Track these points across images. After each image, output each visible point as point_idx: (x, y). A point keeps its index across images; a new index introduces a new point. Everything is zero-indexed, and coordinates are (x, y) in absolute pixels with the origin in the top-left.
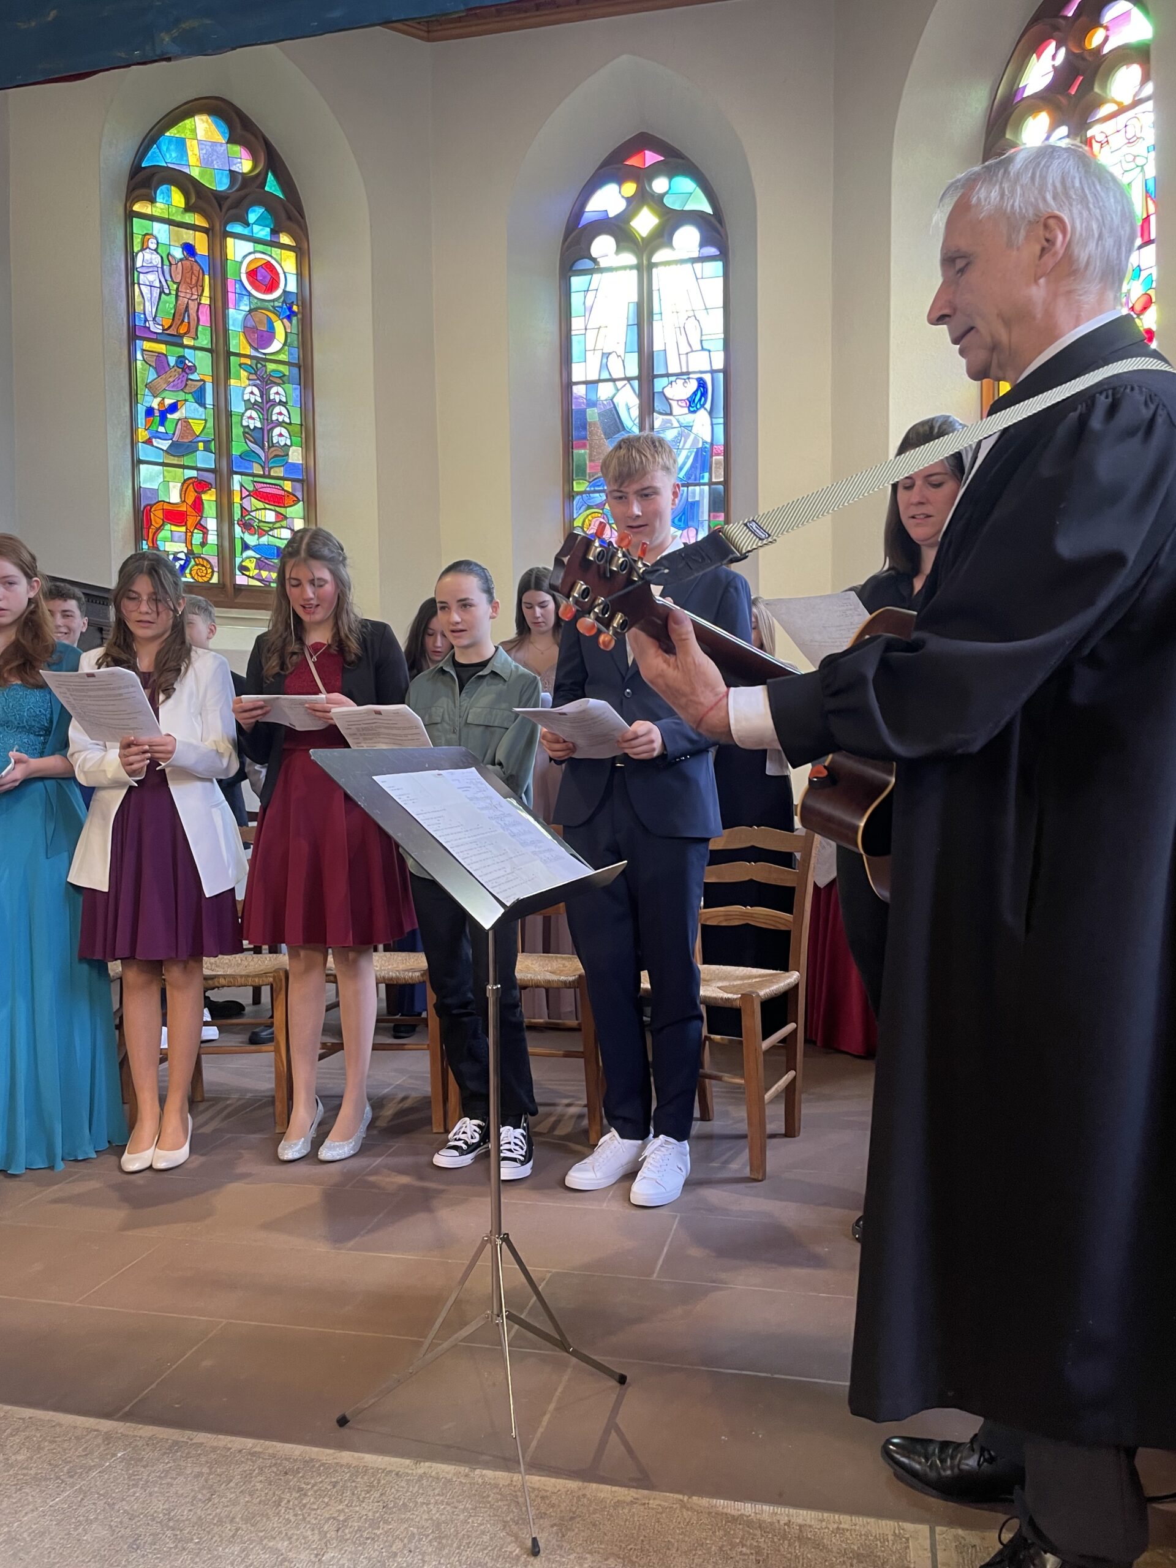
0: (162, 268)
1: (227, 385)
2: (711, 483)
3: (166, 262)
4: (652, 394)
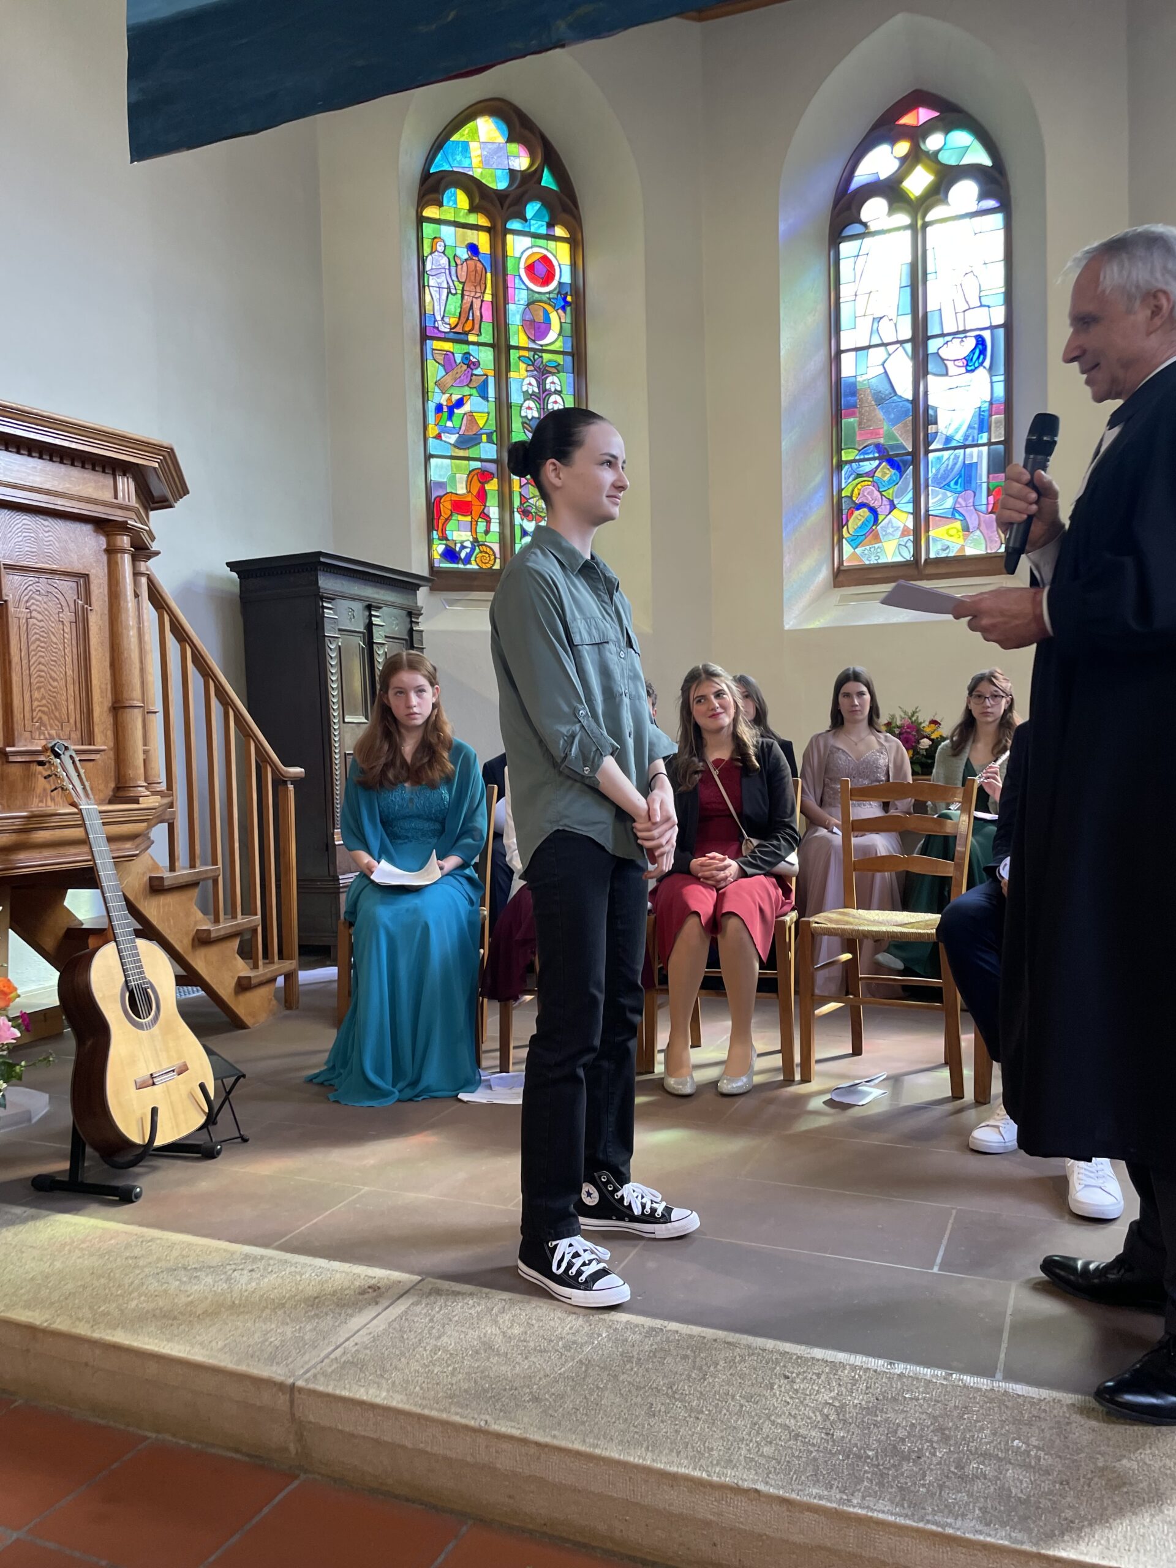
0: (449, 269)
1: (507, 378)
2: (990, 443)
3: (453, 264)
4: (926, 355)
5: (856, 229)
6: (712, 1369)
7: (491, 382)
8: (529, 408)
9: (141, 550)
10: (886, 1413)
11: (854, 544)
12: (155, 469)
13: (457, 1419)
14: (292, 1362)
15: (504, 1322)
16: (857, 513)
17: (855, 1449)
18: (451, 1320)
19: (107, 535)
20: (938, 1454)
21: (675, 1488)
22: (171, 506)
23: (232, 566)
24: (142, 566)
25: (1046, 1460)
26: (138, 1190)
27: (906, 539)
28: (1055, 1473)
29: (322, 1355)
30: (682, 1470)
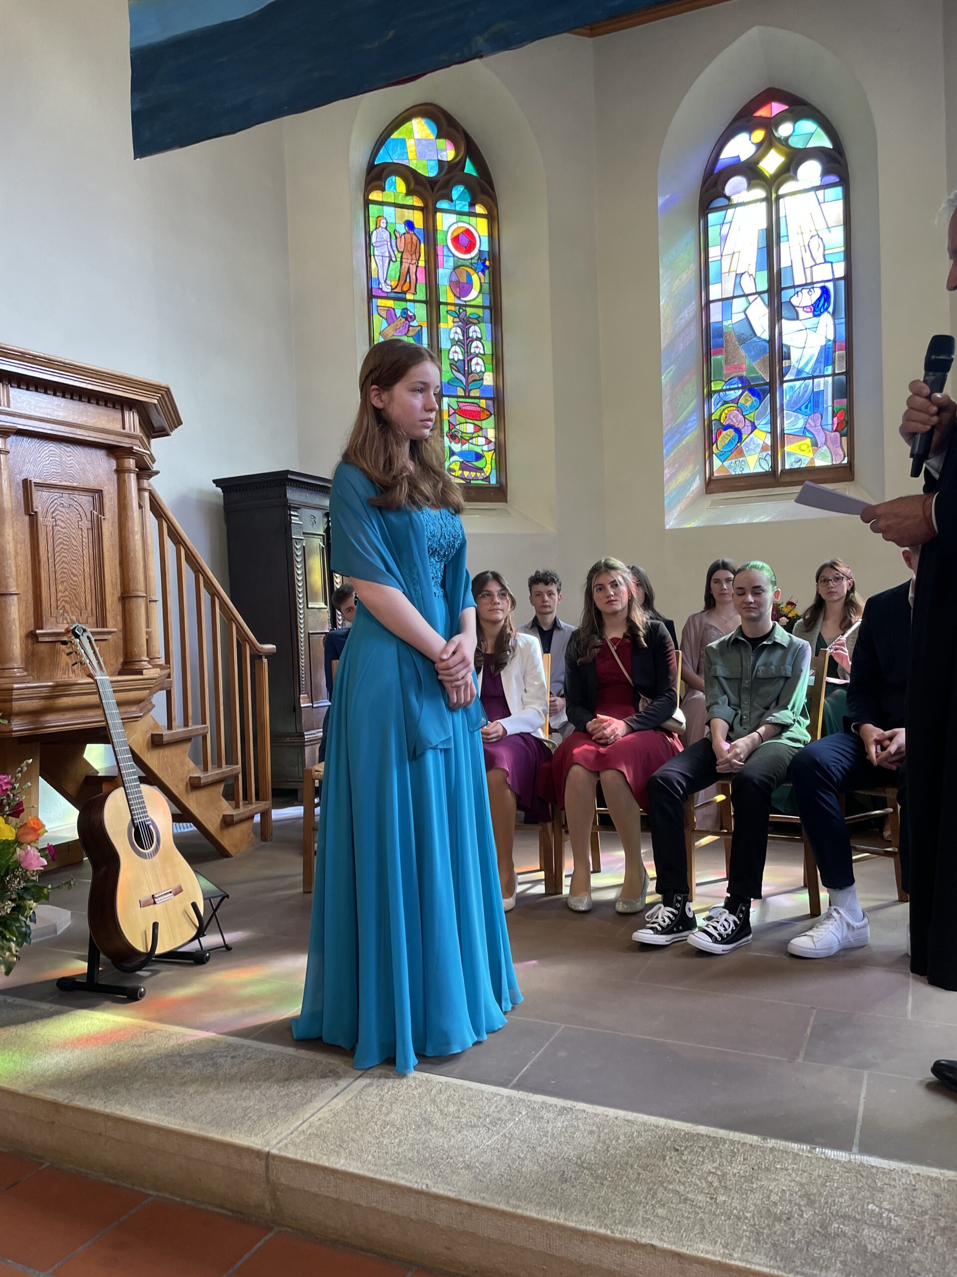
0: (391, 241)
1: (438, 328)
2: (834, 374)
3: (393, 237)
4: (780, 304)
5: (721, 202)
6: (614, 1142)
7: (425, 331)
8: (456, 352)
9: (144, 471)
10: (760, 1181)
11: (722, 458)
12: (155, 404)
13: (402, 1182)
14: (268, 1133)
15: (441, 1101)
16: (724, 432)
17: (735, 1211)
18: (397, 1100)
19: (117, 458)
20: (805, 1215)
21: (584, 1242)
22: (168, 435)
23: (217, 482)
24: (145, 483)
25: (896, 1221)
26: (142, 990)
27: (766, 453)
28: (904, 1232)
29: (292, 1128)
30: (590, 1228)
